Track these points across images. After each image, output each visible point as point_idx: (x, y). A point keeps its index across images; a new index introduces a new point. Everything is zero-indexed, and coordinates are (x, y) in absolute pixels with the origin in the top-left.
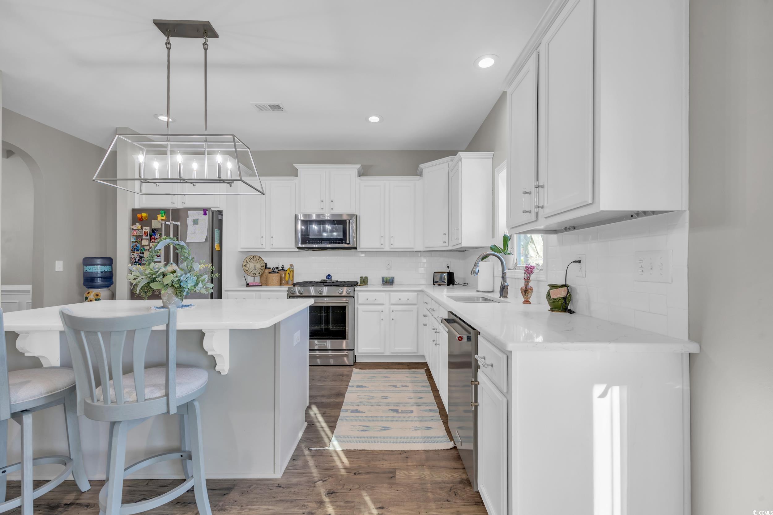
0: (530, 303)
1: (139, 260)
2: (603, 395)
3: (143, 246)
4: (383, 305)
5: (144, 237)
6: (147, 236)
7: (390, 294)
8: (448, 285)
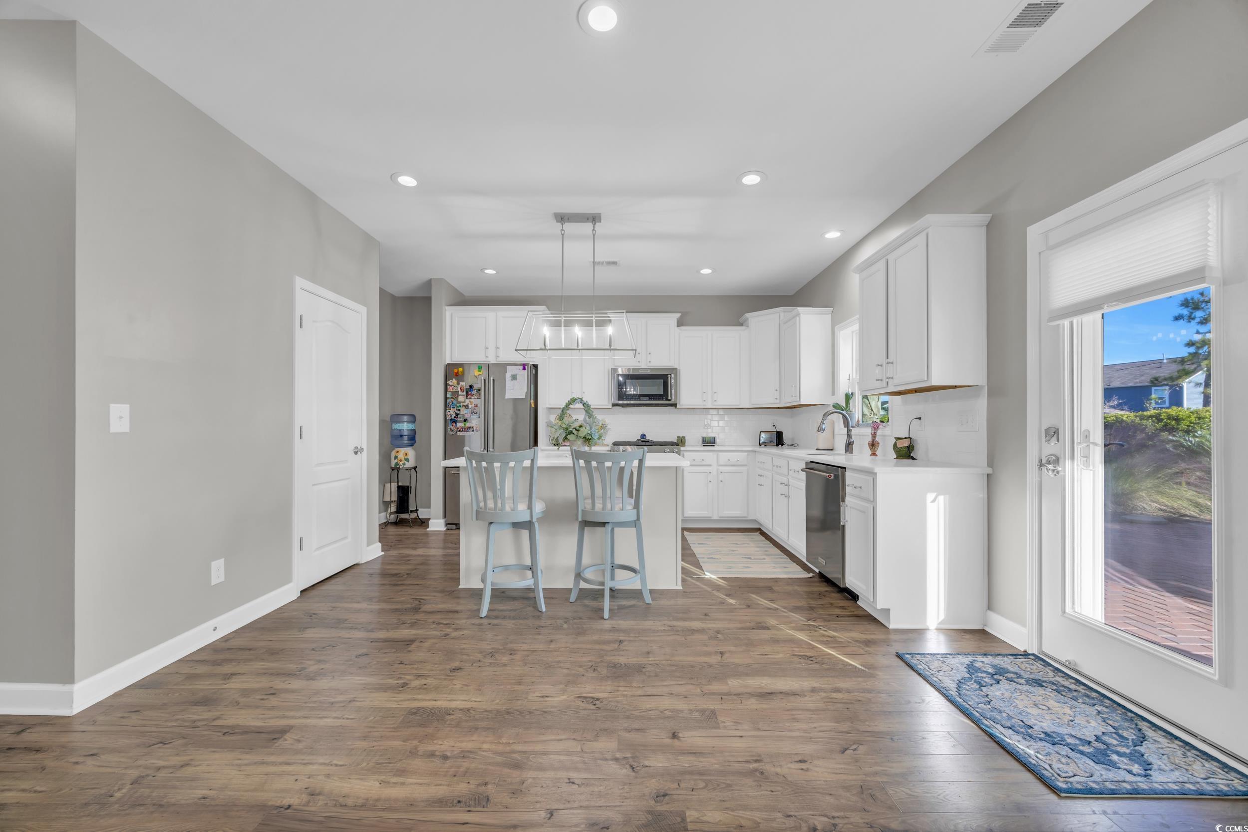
0: (877, 456)
1: (455, 417)
2: (933, 501)
3: (460, 402)
4: (710, 466)
5: (460, 393)
6: (463, 392)
7: (718, 455)
8: (777, 445)
